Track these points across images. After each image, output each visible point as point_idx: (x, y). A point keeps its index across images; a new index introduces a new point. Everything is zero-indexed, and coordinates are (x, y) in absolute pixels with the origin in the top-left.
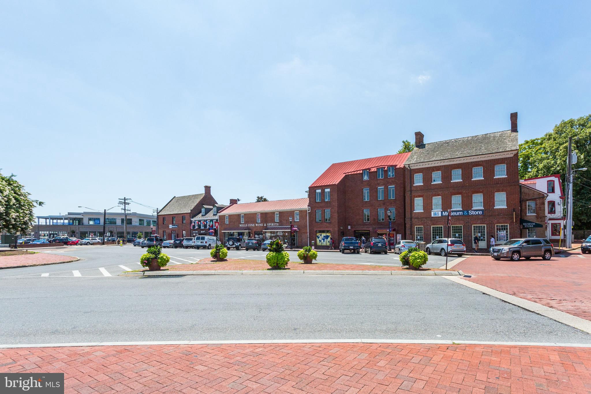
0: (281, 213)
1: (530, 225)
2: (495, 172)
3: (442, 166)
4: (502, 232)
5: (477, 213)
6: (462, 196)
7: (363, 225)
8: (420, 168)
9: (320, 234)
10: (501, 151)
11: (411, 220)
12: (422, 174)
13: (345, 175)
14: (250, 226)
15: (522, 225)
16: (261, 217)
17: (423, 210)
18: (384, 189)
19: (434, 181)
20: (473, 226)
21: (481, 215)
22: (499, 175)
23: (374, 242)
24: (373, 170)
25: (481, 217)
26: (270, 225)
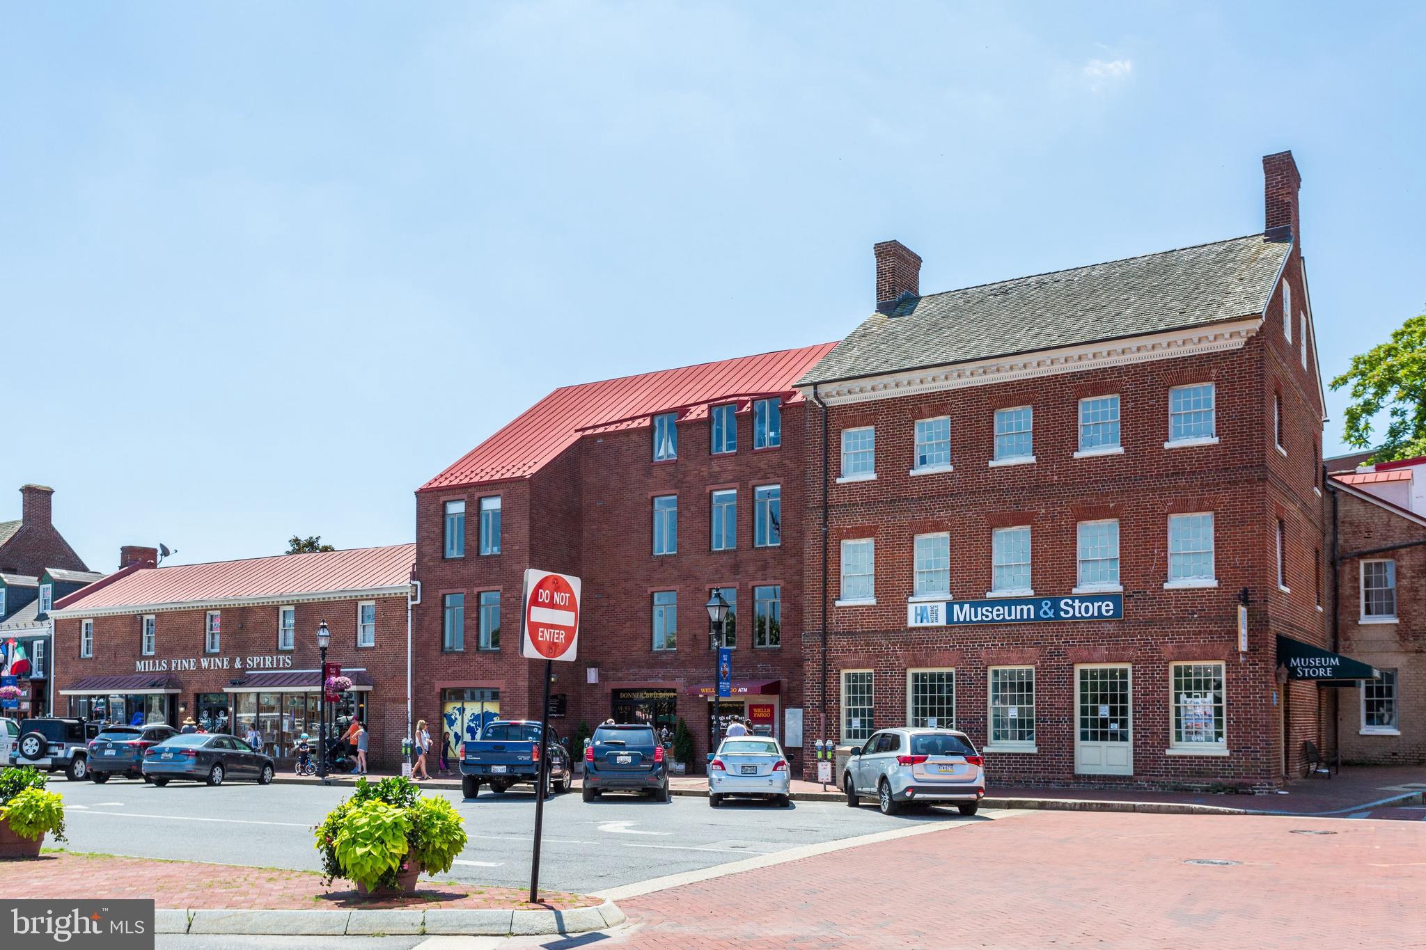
0: (306, 612)
1: (1318, 668)
2: (1171, 420)
3: (955, 392)
4: (1199, 700)
5: (1093, 609)
6: (1033, 531)
7: (652, 666)
8: (863, 404)
9: (459, 705)
10: (1191, 320)
11: (825, 644)
12: (872, 428)
13: (579, 435)
14: (176, 667)
15: (1287, 665)
16: (225, 627)
17: (876, 597)
18: (735, 503)
19: (923, 461)
20: (1078, 668)
21: (1108, 620)
22: (1188, 434)
23: (598, 743)
24: (695, 414)
25: (1110, 628)
26: (259, 664)
